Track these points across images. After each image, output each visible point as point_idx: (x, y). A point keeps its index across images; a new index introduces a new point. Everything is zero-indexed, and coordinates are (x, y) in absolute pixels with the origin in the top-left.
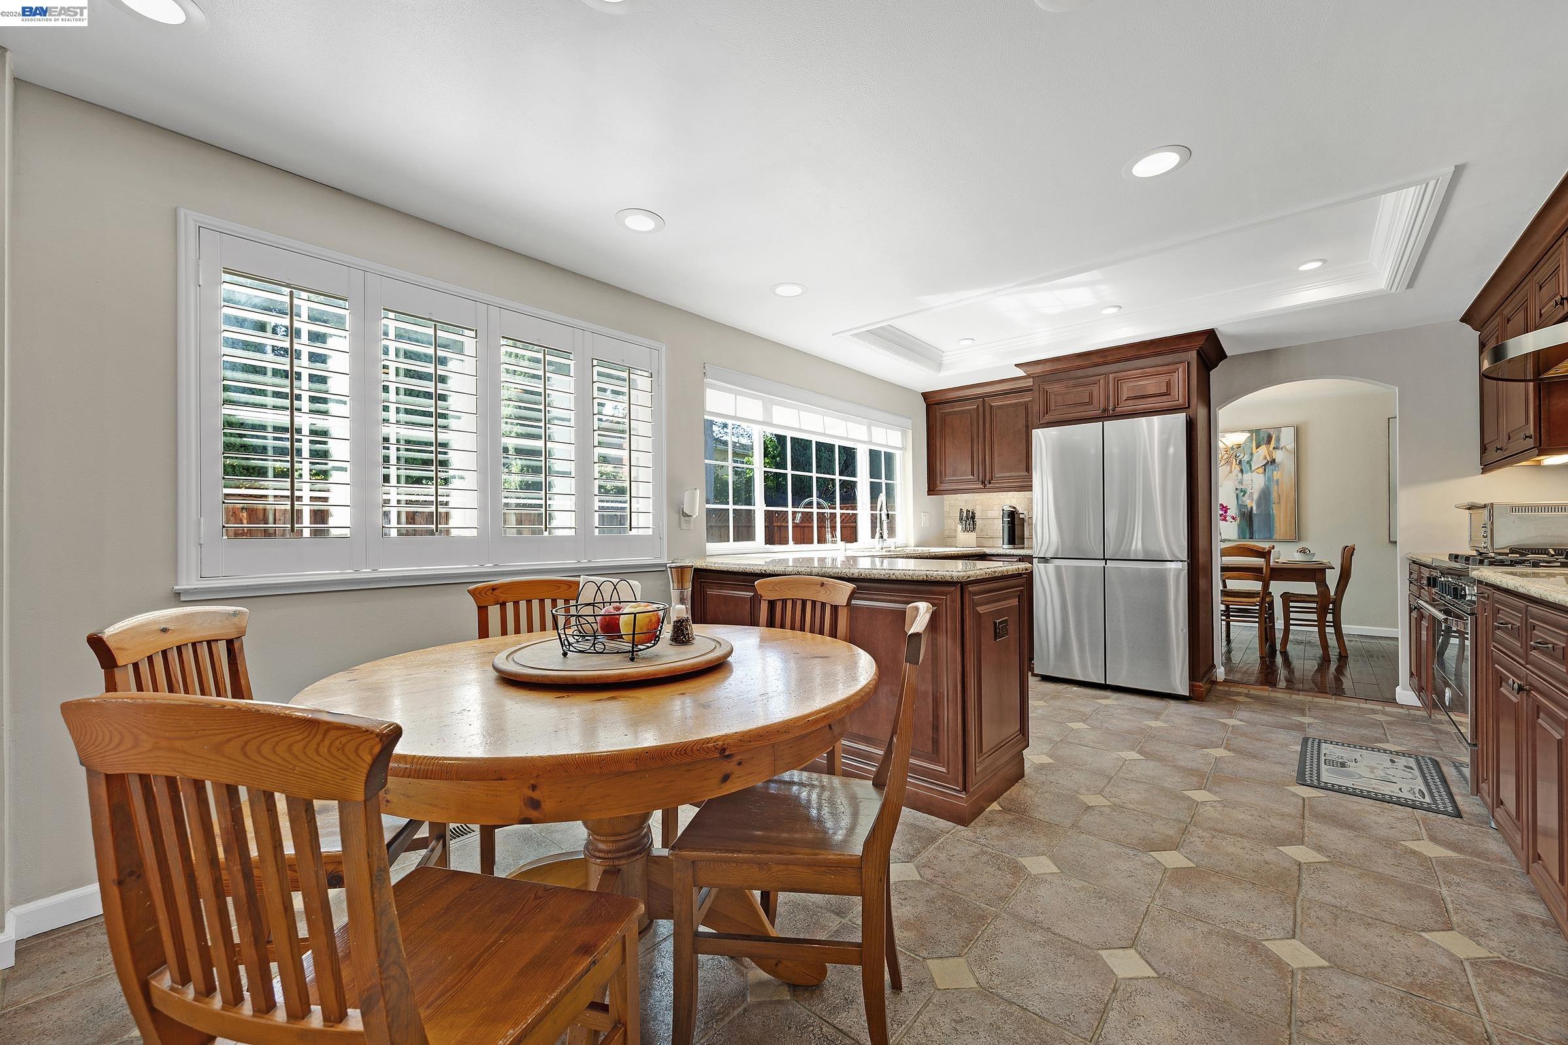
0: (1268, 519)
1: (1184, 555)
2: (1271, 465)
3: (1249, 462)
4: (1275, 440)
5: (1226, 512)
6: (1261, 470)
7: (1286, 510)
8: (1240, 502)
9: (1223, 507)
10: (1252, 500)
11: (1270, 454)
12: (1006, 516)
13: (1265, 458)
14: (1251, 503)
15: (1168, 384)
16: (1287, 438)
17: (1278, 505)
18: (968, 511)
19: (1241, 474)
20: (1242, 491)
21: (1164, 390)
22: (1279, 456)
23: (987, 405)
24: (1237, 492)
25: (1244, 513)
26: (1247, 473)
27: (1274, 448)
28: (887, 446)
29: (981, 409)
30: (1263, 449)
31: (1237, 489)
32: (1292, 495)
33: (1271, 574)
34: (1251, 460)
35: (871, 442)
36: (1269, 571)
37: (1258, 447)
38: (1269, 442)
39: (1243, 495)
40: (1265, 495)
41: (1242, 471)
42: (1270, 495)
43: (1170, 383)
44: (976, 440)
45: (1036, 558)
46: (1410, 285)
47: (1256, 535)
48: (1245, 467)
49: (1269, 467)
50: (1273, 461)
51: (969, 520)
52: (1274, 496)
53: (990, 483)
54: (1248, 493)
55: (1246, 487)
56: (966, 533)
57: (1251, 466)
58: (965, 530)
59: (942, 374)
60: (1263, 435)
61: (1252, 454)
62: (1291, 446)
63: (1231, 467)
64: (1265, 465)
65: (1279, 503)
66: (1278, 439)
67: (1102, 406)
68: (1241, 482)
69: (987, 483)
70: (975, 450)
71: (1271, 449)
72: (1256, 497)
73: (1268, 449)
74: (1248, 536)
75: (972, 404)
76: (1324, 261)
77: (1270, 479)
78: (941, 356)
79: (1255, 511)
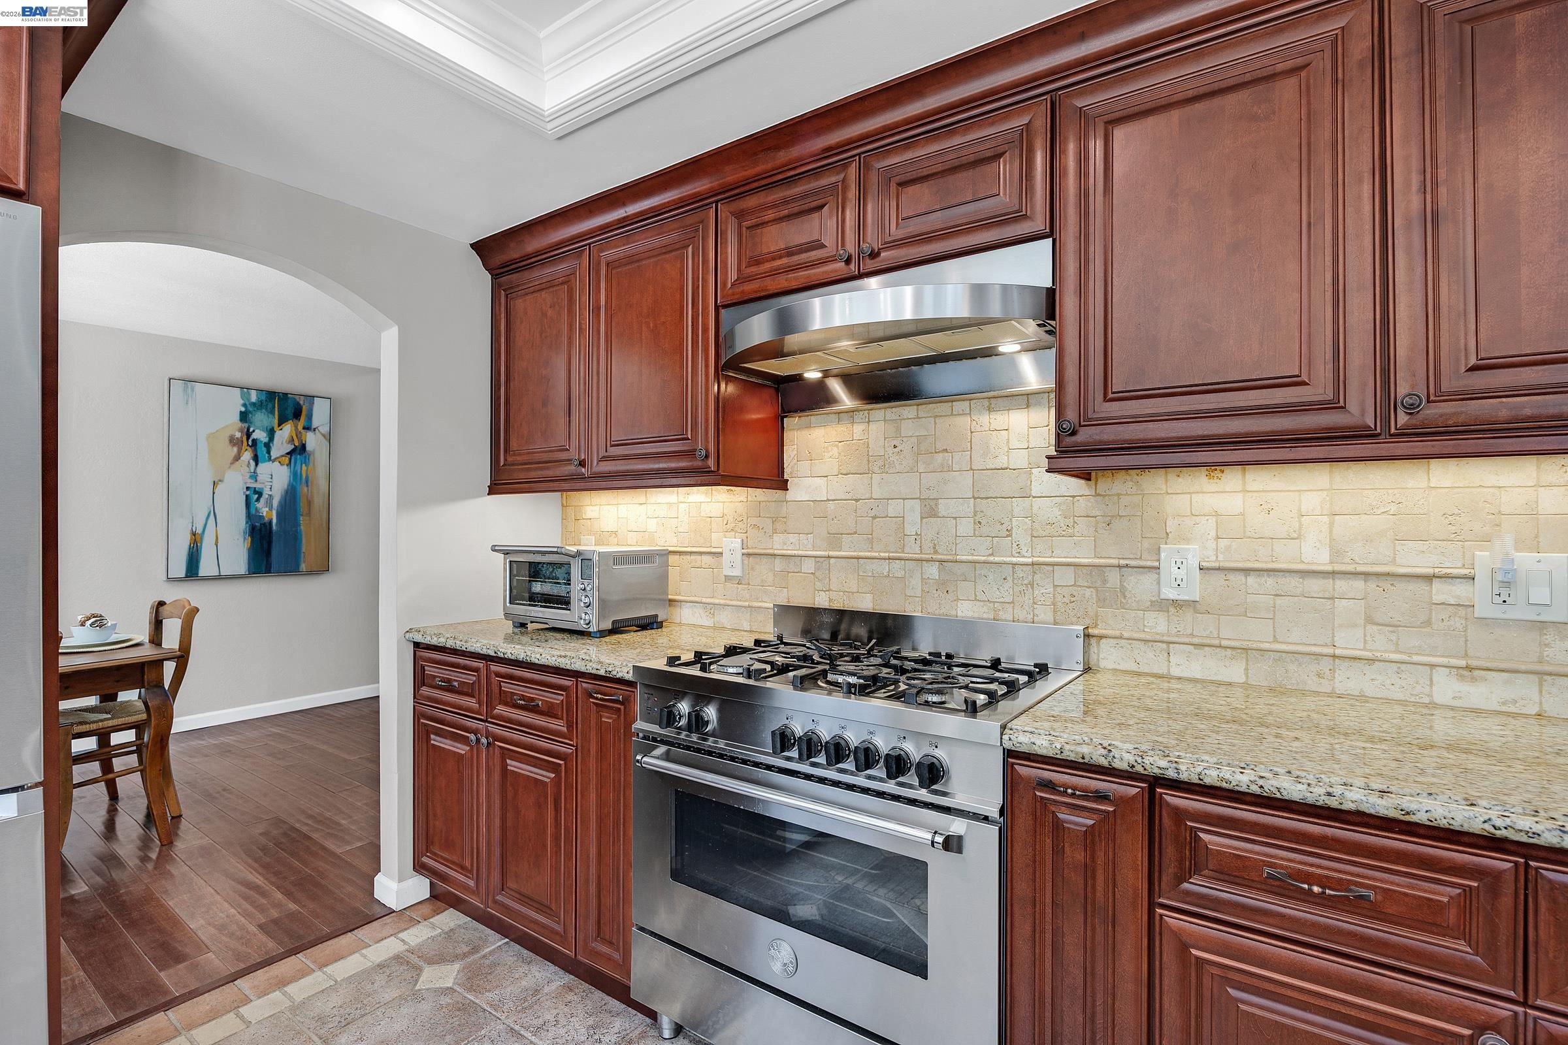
0: (294, 539)
2: (300, 453)
3: (268, 446)
4: (307, 416)
6: (286, 460)
8: (253, 511)
10: (271, 508)
11: (298, 434)
13: (292, 440)
14: (268, 512)
16: (322, 413)
17: (307, 518)
19: (253, 463)
20: (255, 491)
22: (311, 440)
24: (248, 493)
25: (258, 529)
26: (263, 462)
27: (304, 428)
30: (287, 429)
31: (248, 488)
34: (271, 442)
37: (280, 423)
38: (297, 418)
39: (258, 500)
40: (291, 502)
41: (256, 459)
42: (296, 501)
47: (274, 566)
48: (262, 450)
49: (297, 457)
50: (303, 447)
52: (302, 502)
54: (265, 496)
55: (261, 486)
57: (269, 452)
60: (288, 404)
61: (271, 433)
63: (239, 448)
64: (290, 453)
66: (310, 415)
68: (254, 476)
71: (300, 428)
72: (276, 502)
73: (296, 427)
74: (262, 566)
77: (295, 475)
79: (274, 526)
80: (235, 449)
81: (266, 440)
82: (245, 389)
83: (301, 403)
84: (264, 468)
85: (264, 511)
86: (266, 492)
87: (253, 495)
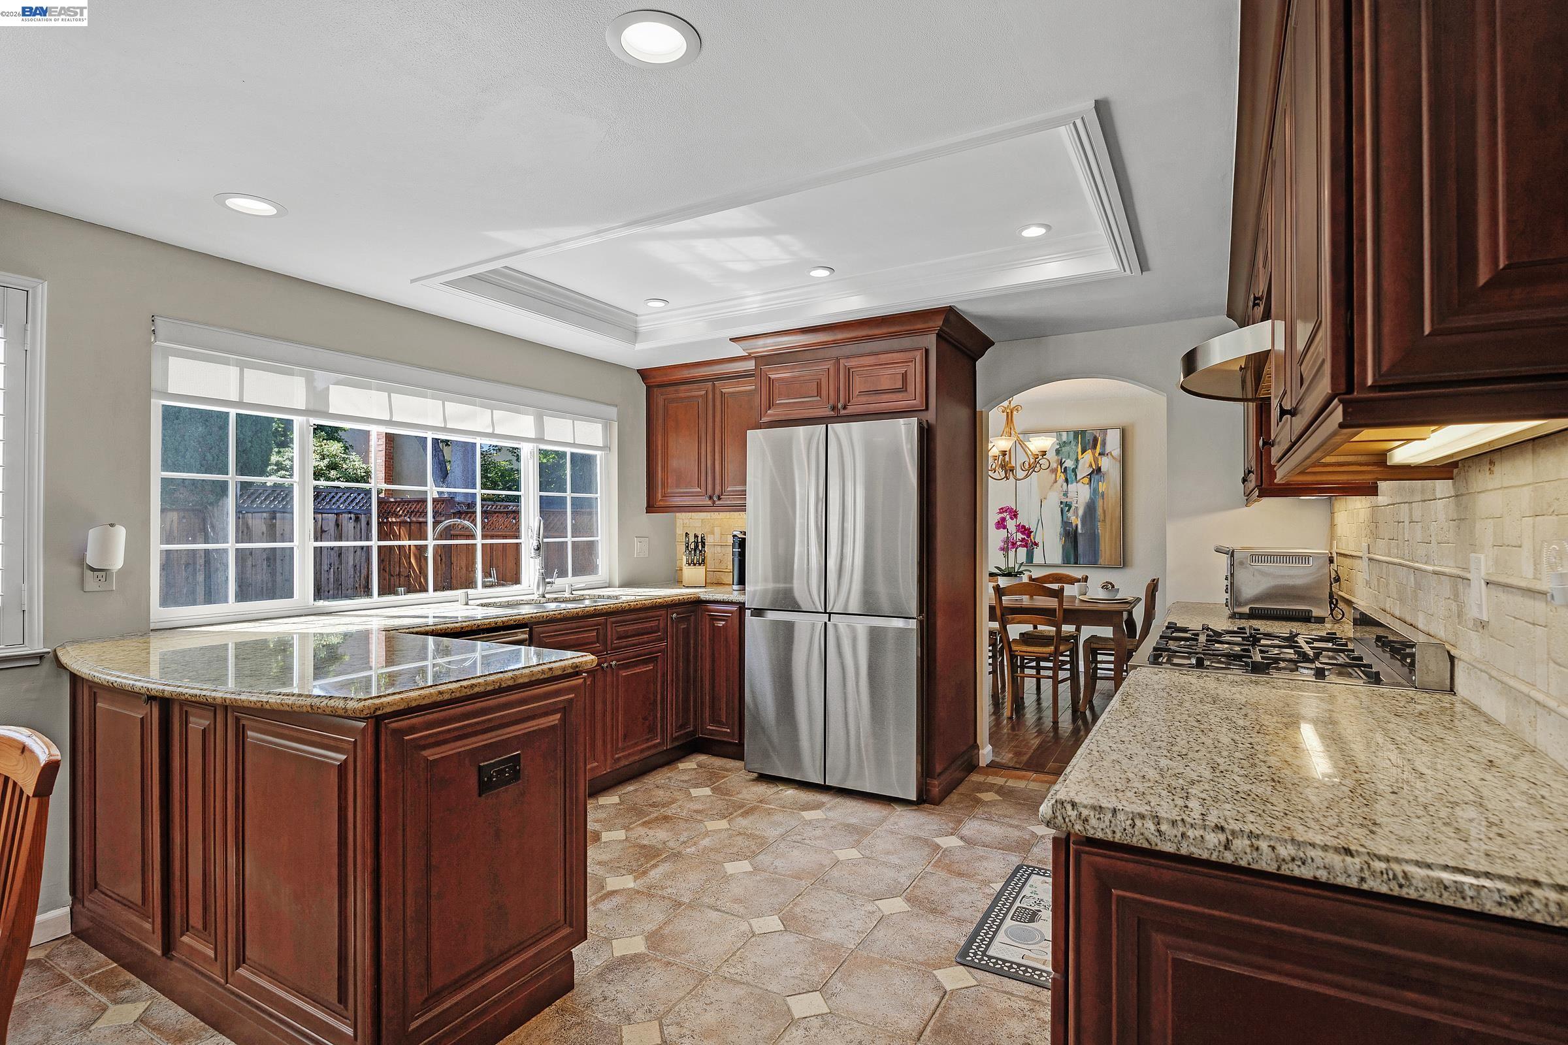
0: (1093, 538)
1: (913, 607)
2: (1097, 474)
3: (1074, 470)
4: (1101, 444)
5: (1029, 536)
6: (1086, 480)
7: (1111, 529)
8: (1065, 519)
9: (1026, 530)
10: (1077, 517)
11: (1096, 460)
12: (737, 545)
13: (1091, 466)
14: (1076, 520)
15: (905, 376)
16: (1113, 441)
17: (1103, 523)
18: (696, 536)
19: (1065, 484)
20: (1066, 504)
21: (899, 385)
22: (1105, 463)
23: (717, 392)
24: (1062, 506)
25: (1069, 532)
26: (1072, 483)
27: (1100, 454)
28: (574, 445)
29: (710, 396)
30: (1089, 455)
31: (1061, 503)
32: (1118, 512)
33: (1064, 617)
34: (1076, 467)
35: (543, 439)
36: (1062, 614)
37: (1083, 452)
38: (1094, 447)
39: (1068, 511)
40: (1091, 508)
41: (1067, 481)
42: (1095, 511)
43: (906, 376)
44: (703, 441)
45: (749, 609)
46: (1144, 266)
47: (1081, 560)
48: (1071, 475)
49: (1095, 477)
50: (1099, 470)
51: (697, 548)
52: (1099, 512)
53: (719, 499)
54: (1073, 508)
55: (1070, 500)
56: (692, 566)
57: (1076, 475)
58: (691, 563)
59: (639, 346)
60: (1089, 437)
61: (1077, 460)
62: (1117, 452)
63: (1056, 475)
64: (1090, 474)
65: (1104, 521)
66: (1104, 444)
67: (831, 402)
68: (1066, 494)
69: (715, 499)
70: (703, 453)
71: (1097, 455)
72: (1081, 512)
73: (1094, 454)
74: (1072, 560)
75: (700, 389)
76: (1048, 227)
77: (1095, 492)
78: (636, 322)
79: (1080, 531)
80: (1054, 476)
81: (1074, 467)
82: (1059, 433)
83: (1098, 435)
84: (1072, 487)
85: (1073, 519)
86: (1074, 505)
87: (1066, 506)
